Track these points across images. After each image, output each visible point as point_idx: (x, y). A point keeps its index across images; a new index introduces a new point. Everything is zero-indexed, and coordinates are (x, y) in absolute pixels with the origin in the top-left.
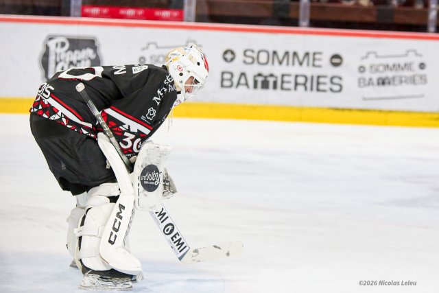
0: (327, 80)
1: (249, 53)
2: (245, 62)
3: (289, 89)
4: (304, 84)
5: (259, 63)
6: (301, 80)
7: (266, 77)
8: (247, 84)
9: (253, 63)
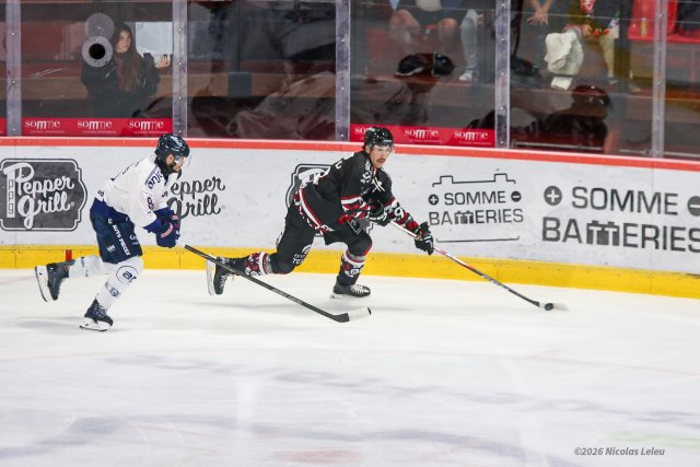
0: (685, 234)
1: (580, 193)
2: (574, 204)
3: (635, 246)
4: (655, 239)
5: (594, 207)
6: (650, 233)
7: (603, 226)
8: (578, 236)
9: (585, 206)
